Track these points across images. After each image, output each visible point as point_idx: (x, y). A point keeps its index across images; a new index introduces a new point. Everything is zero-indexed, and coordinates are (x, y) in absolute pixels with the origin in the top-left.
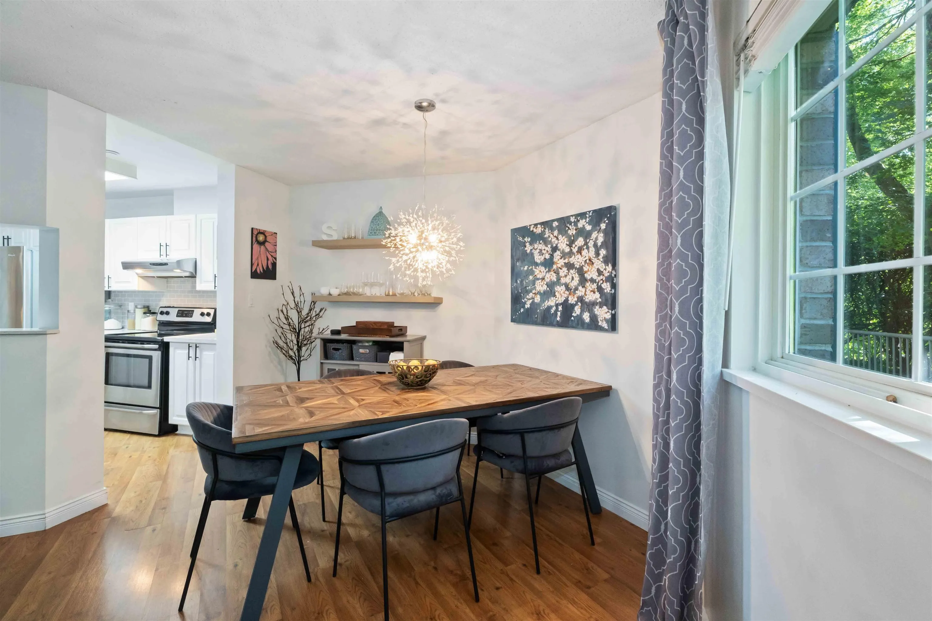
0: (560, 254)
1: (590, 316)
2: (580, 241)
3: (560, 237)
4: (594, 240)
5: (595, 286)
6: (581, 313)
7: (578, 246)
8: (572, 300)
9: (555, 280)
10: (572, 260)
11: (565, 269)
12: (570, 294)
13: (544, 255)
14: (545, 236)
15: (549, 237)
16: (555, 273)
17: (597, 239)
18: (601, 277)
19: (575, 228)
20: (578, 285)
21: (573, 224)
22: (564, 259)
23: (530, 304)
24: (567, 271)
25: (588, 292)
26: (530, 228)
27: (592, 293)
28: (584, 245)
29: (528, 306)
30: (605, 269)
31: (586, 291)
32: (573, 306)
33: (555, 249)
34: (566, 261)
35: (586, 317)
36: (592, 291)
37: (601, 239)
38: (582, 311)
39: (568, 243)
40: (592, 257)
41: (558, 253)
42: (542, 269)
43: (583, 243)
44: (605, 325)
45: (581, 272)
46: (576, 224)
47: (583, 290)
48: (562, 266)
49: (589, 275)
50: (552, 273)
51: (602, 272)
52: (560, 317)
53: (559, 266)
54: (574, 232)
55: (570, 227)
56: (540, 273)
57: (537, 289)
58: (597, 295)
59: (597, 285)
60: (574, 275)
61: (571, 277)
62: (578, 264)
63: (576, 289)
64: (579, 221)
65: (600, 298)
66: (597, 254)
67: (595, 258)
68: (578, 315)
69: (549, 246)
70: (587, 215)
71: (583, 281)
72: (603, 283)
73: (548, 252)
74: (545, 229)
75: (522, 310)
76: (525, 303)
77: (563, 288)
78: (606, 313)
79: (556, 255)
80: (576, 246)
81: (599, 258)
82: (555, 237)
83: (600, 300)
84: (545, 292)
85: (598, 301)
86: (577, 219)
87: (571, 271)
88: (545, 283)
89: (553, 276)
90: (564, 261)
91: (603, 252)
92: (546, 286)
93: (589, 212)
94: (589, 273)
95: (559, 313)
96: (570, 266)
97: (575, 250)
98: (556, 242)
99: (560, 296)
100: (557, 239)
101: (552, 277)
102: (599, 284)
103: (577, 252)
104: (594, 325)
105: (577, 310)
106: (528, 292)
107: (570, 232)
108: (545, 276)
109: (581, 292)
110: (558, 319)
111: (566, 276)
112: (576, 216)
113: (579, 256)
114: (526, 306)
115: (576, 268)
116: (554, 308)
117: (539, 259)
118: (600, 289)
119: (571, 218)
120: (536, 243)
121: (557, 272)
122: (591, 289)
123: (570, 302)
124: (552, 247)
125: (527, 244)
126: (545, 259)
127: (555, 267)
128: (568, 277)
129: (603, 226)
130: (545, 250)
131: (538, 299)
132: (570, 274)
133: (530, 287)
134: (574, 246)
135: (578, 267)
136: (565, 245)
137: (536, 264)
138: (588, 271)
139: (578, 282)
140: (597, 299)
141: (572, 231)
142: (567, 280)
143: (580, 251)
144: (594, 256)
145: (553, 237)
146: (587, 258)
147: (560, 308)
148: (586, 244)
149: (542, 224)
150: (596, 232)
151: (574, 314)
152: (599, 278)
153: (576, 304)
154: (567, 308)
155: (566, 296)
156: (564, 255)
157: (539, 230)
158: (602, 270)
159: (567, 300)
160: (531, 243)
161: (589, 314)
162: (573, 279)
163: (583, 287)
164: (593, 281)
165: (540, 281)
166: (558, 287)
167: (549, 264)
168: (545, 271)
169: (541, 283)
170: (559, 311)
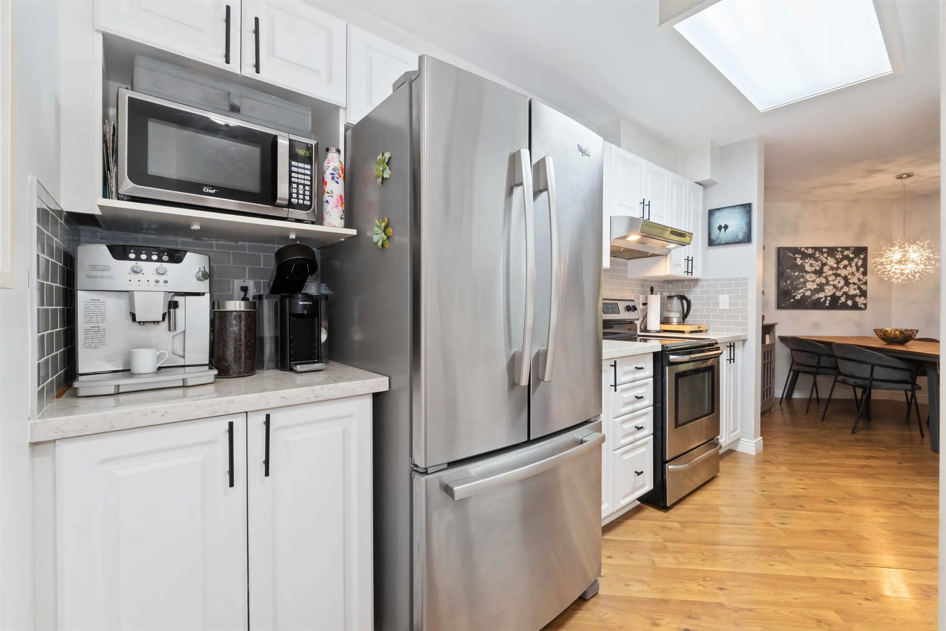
0: (829, 268)
1: (852, 303)
2: (845, 262)
3: (829, 258)
4: (856, 262)
5: (856, 287)
6: (845, 301)
7: (844, 264)
8: (838, 294)
9: (825, 282)
10: (839, 272)
11: (833, 277)
12: (837, 290)
13: (814, 267)
14: (816, 256)
15: (819, 257)
16: (824, 278)
17: (857, 262)
18: (861, 282)
19: (841, 254)
20: (844, 286)
21: (840, 252)
22: (833, 271)
23: (801, 297)
24: (835, 278)
25: (851, 290)
26: (801, 249)
27: (854, 290)
28: (848, 264)
29: (798, 297)
30: (863, 278)
31: (849, 289)
32: (839, 298)
33: (824, 264)
34: (834, 272)
35: (850, 303)
36: (854, 289)
37: (860, 263)
38: (847, 299)
39: (836, 262)
40: (854, 271)
41: (827, 267)
42: (813, 275)
43: (848, 263)
44: (863, 307)
45: (846, 278)
46: (842, 252)
47: (848, 289)
48: (831, 275)
49: (852, 281)
50: (822, 278)
51: (861, 279)
52: (829, 304)
53: (828, 274)
54: (841, 257)
55: (838, 253)
56: (811, 278)
57: (808, 287)
58: (858, 292)
59: (858, 286)
60: (840, 280)
61: (838, 281)
62: (844, 274)
63: (842, 288)
64: (844, 251)
65: (860, 292)
66: (858, 270)
67: (856, 272)
68: (843, 302)
69: (820, 262)
70: (851, 249)
71: (847, 283)
72: (861, 285)
73: (818, 265)
74: (815, 251)
75: (792, 300)
76: (796, 296)
77: (832, 287)
78: (864, 300)
79: (826, 268)
80: (842, 264)
81: (859, 272)
82: (825, 257)
83: (860, 294)
84: (815, 289)
85: (858, 294)
86: (843, 250)
87: (838, 278)
88: (816, 284)
89: (823, 280)
90: (833, 272)
91: (862, 270)
92: (816, 286)
93: (853, 247)
94: (852, 280)
95: (828, 302)
96: (837, 275)
97: (841, 267)
98: (826, 260)
99: (829, 292)
100: (827, 258)
101: (821, 281)
102: (859, 286)
103: (842, 268)
104: (855, 307)
105: (843, 299)
106: (799, 289)
107: (837, 257)
108: (816, 279)
109: (846, 289)
110: (827, 304)
111: (834, 280)
112: (842, 248)
113: (844, 270)
114: (796, 298)
115: (842, 277)
116: (824, 299)
117: (810, 269)
118: (859, 288)
119: (838, 248)
120: (807, 259)
121: (826, 278)
122: (853, 288)
123: (837, 295)
124: (822, 263)
125: (798, 260)
126: (815, 269)
127: (824, 275)
128: (836, 281)
129: (862, 256)
130: (815, 264)
131: (808, 293)
132: (837, 279)
133: (800, 286)
134: (840, 264)
135: (843, 276)
136: (833, 263)
137: (807, 272)
138: (851, 278)
139: (843, 284)
140: (858, 293)
141: (839, 256)
142: (835, 283)
143: (845, 267)
144: (856, 271)
145: (823, 258)
146: (850, 271)
147: (829, 298)
148: (850, 264)
149: (812, 248)
150: (857, 259)
151: (840, 302)
152: (859, 283)
153: (842, 296)
154: (835, 299)
155: (833, 291)
156: (832, 268)
157: (810, 251)
158: (861, 278)
159: (834, 294)
160: (801, 259)
161: (851, 301)
162: (839, 282)
163: (847, 287)
164: (854, 284)
165: (811, 282)
166: (827, 286)
167: (819, 273)
168: (816, 277)
169: (812, 284)
170: (828, 300)
